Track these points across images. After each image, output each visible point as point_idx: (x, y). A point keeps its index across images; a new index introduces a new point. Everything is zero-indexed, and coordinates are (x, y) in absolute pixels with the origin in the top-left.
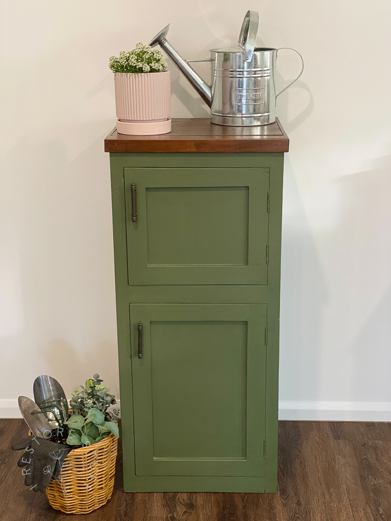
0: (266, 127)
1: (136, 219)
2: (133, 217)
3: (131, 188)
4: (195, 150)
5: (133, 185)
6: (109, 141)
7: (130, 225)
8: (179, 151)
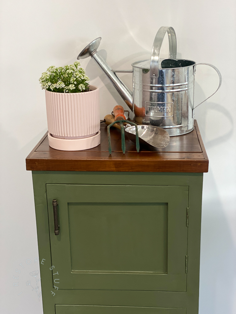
0: (185, 137)
1: (59, 232)
2: (55, 230)
3: (53, 204)
4: (114, 169)
5: (55, 202)
6: (31, 160)
7: (54, 237)
8: (99, 170)
